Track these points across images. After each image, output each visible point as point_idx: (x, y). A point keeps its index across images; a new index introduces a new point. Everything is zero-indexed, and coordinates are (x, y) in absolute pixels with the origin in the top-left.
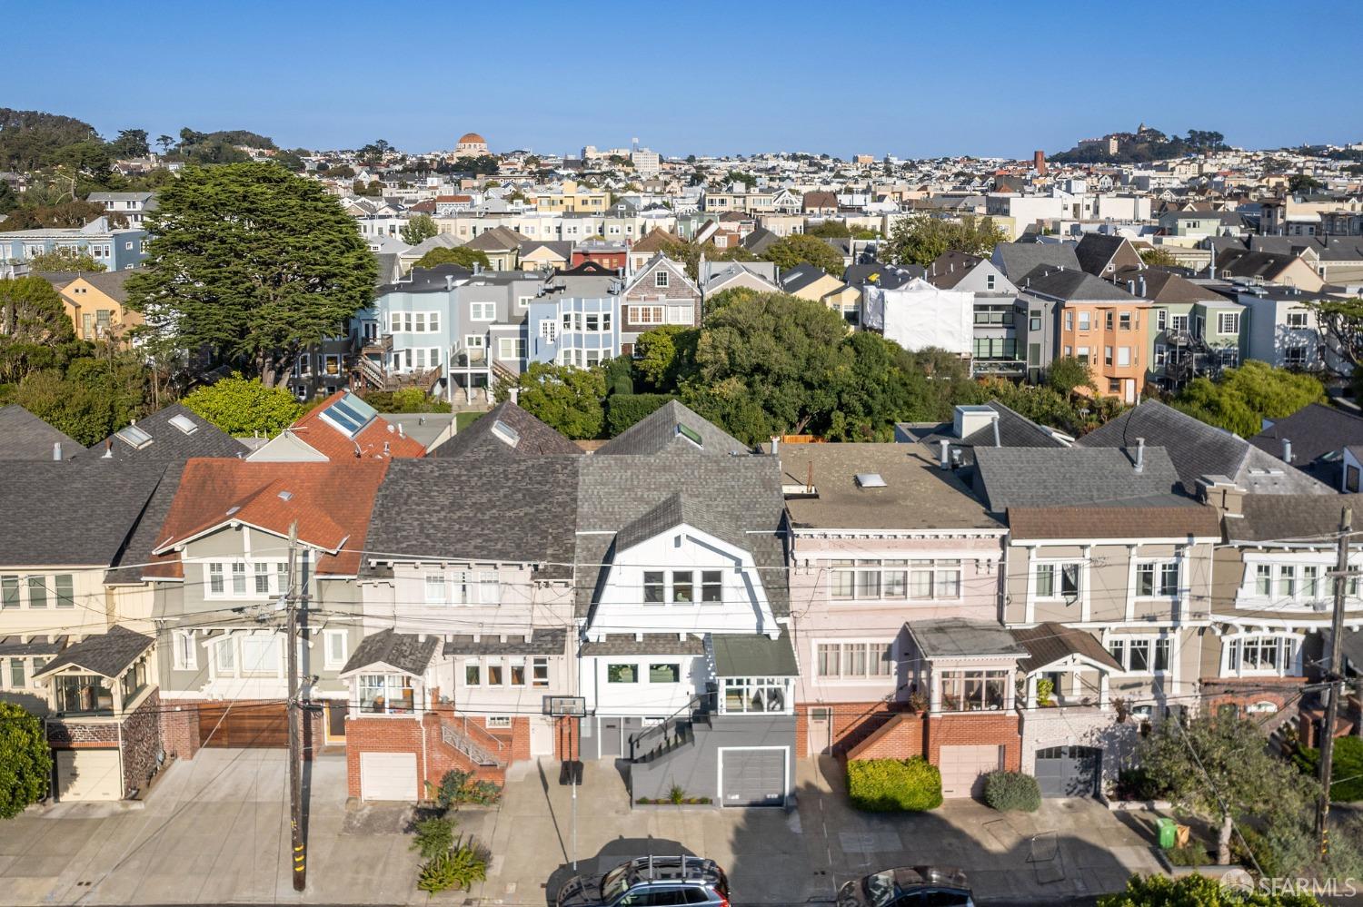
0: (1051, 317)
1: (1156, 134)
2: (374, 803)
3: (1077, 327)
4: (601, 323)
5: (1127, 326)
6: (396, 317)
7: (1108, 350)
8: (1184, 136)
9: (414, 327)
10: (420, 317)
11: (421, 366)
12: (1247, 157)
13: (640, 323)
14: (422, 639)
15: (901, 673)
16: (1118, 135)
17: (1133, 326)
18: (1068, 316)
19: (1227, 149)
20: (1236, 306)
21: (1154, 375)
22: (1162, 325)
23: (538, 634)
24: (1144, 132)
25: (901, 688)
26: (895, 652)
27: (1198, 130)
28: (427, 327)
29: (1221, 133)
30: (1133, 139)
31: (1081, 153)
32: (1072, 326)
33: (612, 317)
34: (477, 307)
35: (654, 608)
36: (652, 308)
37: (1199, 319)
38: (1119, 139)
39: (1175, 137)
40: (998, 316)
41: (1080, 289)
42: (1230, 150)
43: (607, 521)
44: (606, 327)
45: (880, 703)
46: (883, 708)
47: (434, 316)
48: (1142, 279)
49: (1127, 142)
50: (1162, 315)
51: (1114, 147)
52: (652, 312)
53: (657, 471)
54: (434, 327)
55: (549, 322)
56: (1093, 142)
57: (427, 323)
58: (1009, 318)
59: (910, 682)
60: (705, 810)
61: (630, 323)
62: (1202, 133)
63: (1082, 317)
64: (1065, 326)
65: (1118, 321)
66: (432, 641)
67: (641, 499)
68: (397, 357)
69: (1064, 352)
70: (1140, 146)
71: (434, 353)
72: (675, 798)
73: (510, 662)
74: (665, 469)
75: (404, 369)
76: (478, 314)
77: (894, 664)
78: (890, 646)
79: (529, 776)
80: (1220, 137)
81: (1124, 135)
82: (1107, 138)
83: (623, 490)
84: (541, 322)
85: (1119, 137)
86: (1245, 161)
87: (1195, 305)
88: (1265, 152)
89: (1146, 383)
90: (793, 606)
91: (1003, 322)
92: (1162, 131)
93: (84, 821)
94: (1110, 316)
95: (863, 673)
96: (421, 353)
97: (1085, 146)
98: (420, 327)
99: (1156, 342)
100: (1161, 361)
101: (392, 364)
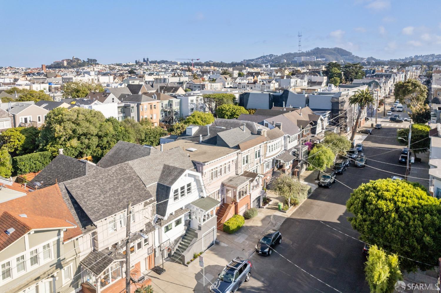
0: (136, 108)
1: (78, 60)
3: (144, 110)
5: (155, 108)
7: (151, 115)
8: (86, 60)
12: (104, 66)
15: (221, 196)
16: (66, 60)
17: (156, 108)
18: (141, 107)
19: (98, 64)
20: (177, 99)
21: (161, 120)
22: (162, 107)
23: (146, 226)
24: (75, 59)
25: (221, 201)
26: (220, 191)
27: (90, 58)
29: (96, 59)
30: (71, 61)
31: (55, 65)
32: (142, 110)
35: (176, 202)
37: (171, 104)
38: (67, 61)
39: (83, 61)
40: (119, 110)
41: (142, 99)
42: (99, 64)
43: (152, 180)
48: (155, 95)
49: (70, 62)
50: (162, 104)
51: (65, 64)
53: (154, 160)
56: (58, 62)
58: (122, 110)
62: (91, 60)
63: (145, 107)
65: (153, 107)
67: (156, 170)
69: (141, 117)
70: (74, 63)
72: (195, 257)
73: (137, 242)
74: (156, 158)
80: (96, 61)
81: (68, 60)
82: (63, 61)
83: (149, 169)
85: (67, 60)
86: (104, 67)
87: (169, 100)
88: (109, 65)
89: (160, 123)
91: (121, 112)
92: (80, 59)
94: (151, 106)
97: (56, 63)
99: (161, 111)
100: (162, 117)
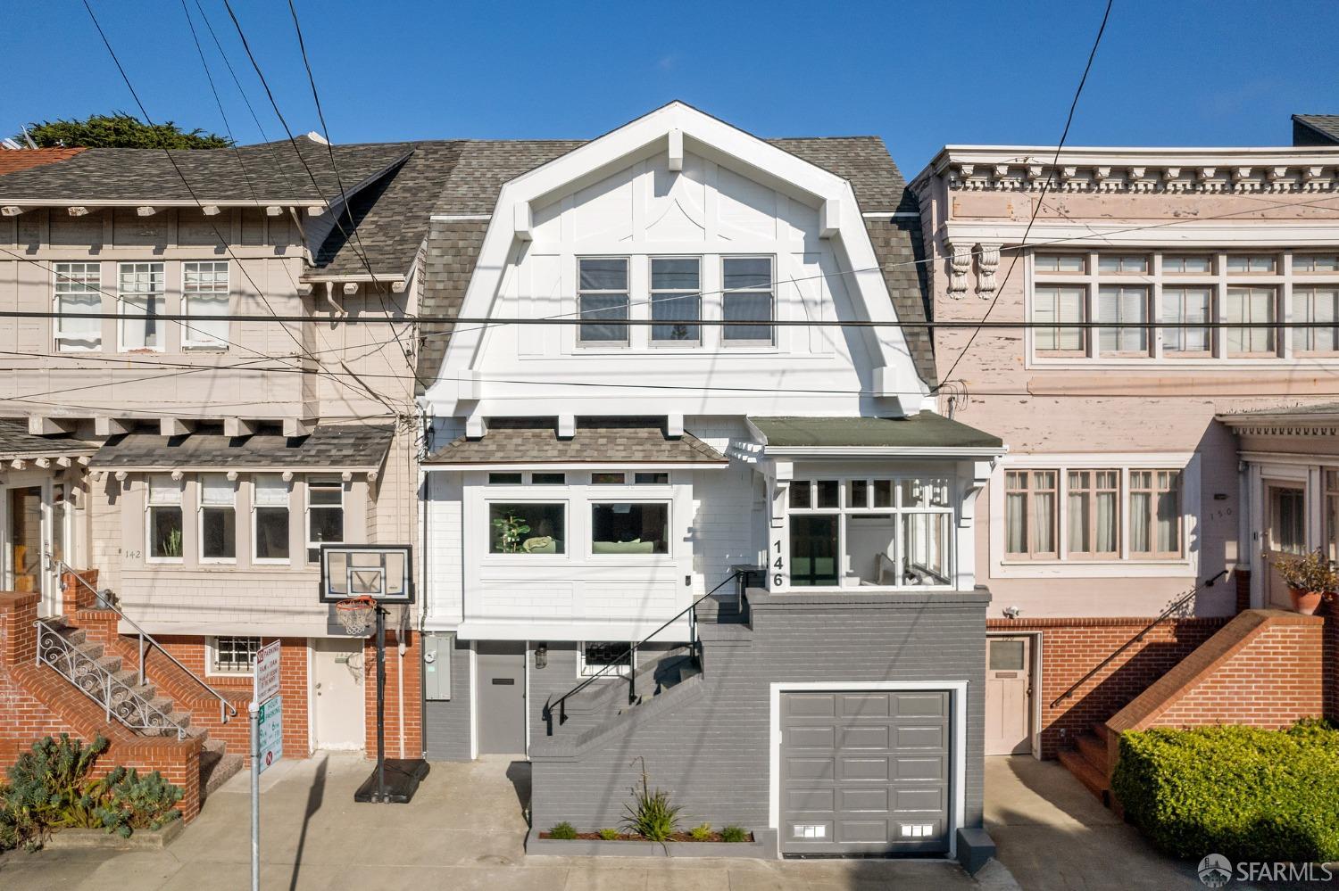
15: (1208, 546)
25: (1207, 582)
26: (1191, 490)
35: (604, 355)
45: (1156, 623)
46: (1164, 635)
59: (1230, 567)
72: (651, 825)
77: (1190, 522)
78: (1178, 477)
95: (1114, 546)
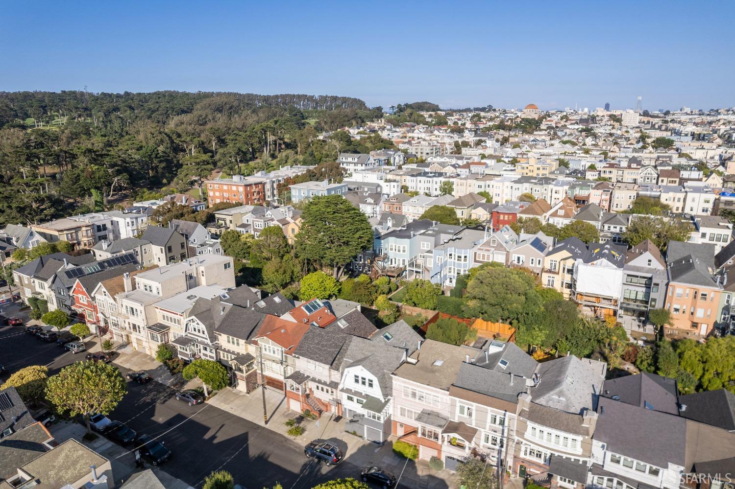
0: (664, 288)
2: (293, 411)
3: (675, 295)
4: (463, 258)
5: (705, 299)
6: (392, 246)
7: (692, 308)
9: (397, 250)
10: (399, 247)
11: (399, 265)
13: (481, 260)
14: (306, 376)
17: (708, 299)
18: (671, 289)
21: (719, 324)
23: (332, 382)
28: (401, 251)
32: (673, 293)
33: (468, 257)
34: (423, 244)
35: (356, 384)
36: (486, 255)
40: (644, 281)
41: (683, 277)
43: (353, 358)
44: (465, 260)
47: (404, 247)
48: (725, 276)
50: (729, 297)
52: (486, 256)
54: (404, 251)
55: (440, 257)
57: (401, 250)
60: (359, 439)
61: (477, 259)
63: (679, 291)
64: (669, 294)
65: (700, 296)
66: (308, 377)
67: (363, 354)
68: (391, 260)
69: (667, 305)
71: (404, 261)
72: (354, 434)
73: (325, 388)
75: (393, 265)
76: (424, 247)
78: (419, 414)
79: (329, 416)
83: (360, 350)
84: (437, 257)
89: (714, 327)
90: (394, 394)
91: (646, 284)
93: (237, 395)
94: (695, 293)
95: (411, 419)
96: (399, 260)
98: (399, 251)
99: (723, 309)
100: (724, 318)
101: (390, 263)
